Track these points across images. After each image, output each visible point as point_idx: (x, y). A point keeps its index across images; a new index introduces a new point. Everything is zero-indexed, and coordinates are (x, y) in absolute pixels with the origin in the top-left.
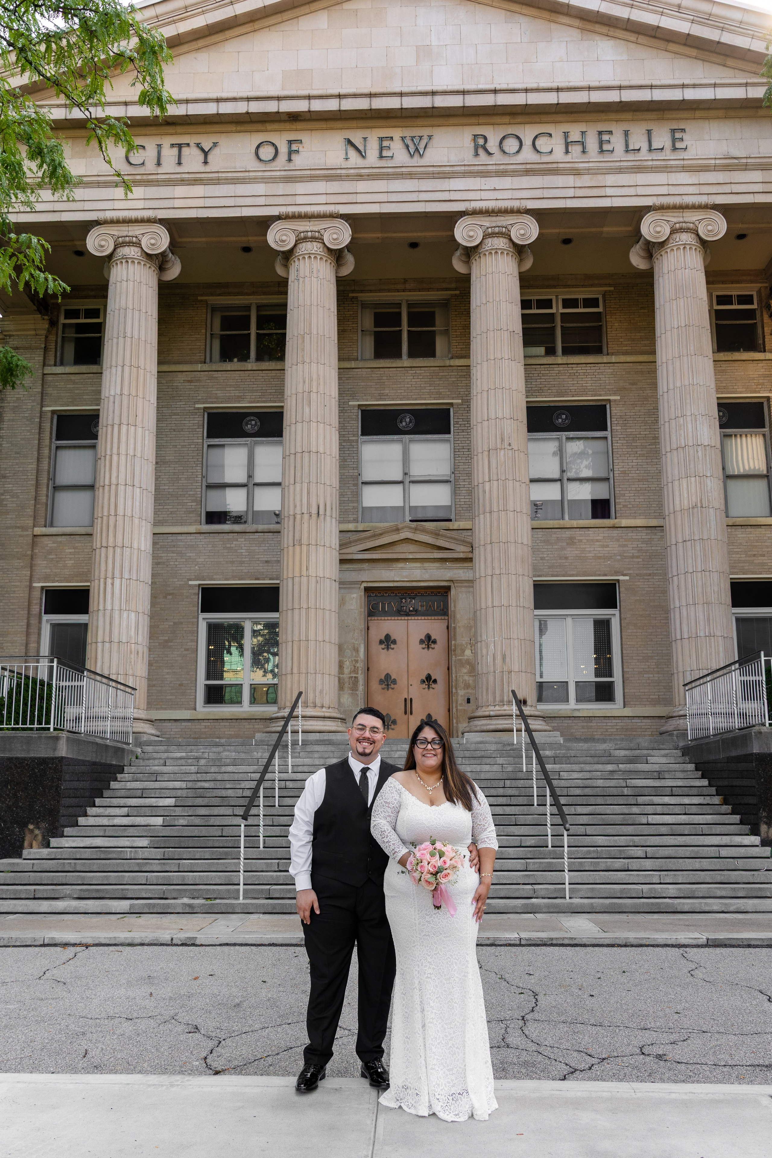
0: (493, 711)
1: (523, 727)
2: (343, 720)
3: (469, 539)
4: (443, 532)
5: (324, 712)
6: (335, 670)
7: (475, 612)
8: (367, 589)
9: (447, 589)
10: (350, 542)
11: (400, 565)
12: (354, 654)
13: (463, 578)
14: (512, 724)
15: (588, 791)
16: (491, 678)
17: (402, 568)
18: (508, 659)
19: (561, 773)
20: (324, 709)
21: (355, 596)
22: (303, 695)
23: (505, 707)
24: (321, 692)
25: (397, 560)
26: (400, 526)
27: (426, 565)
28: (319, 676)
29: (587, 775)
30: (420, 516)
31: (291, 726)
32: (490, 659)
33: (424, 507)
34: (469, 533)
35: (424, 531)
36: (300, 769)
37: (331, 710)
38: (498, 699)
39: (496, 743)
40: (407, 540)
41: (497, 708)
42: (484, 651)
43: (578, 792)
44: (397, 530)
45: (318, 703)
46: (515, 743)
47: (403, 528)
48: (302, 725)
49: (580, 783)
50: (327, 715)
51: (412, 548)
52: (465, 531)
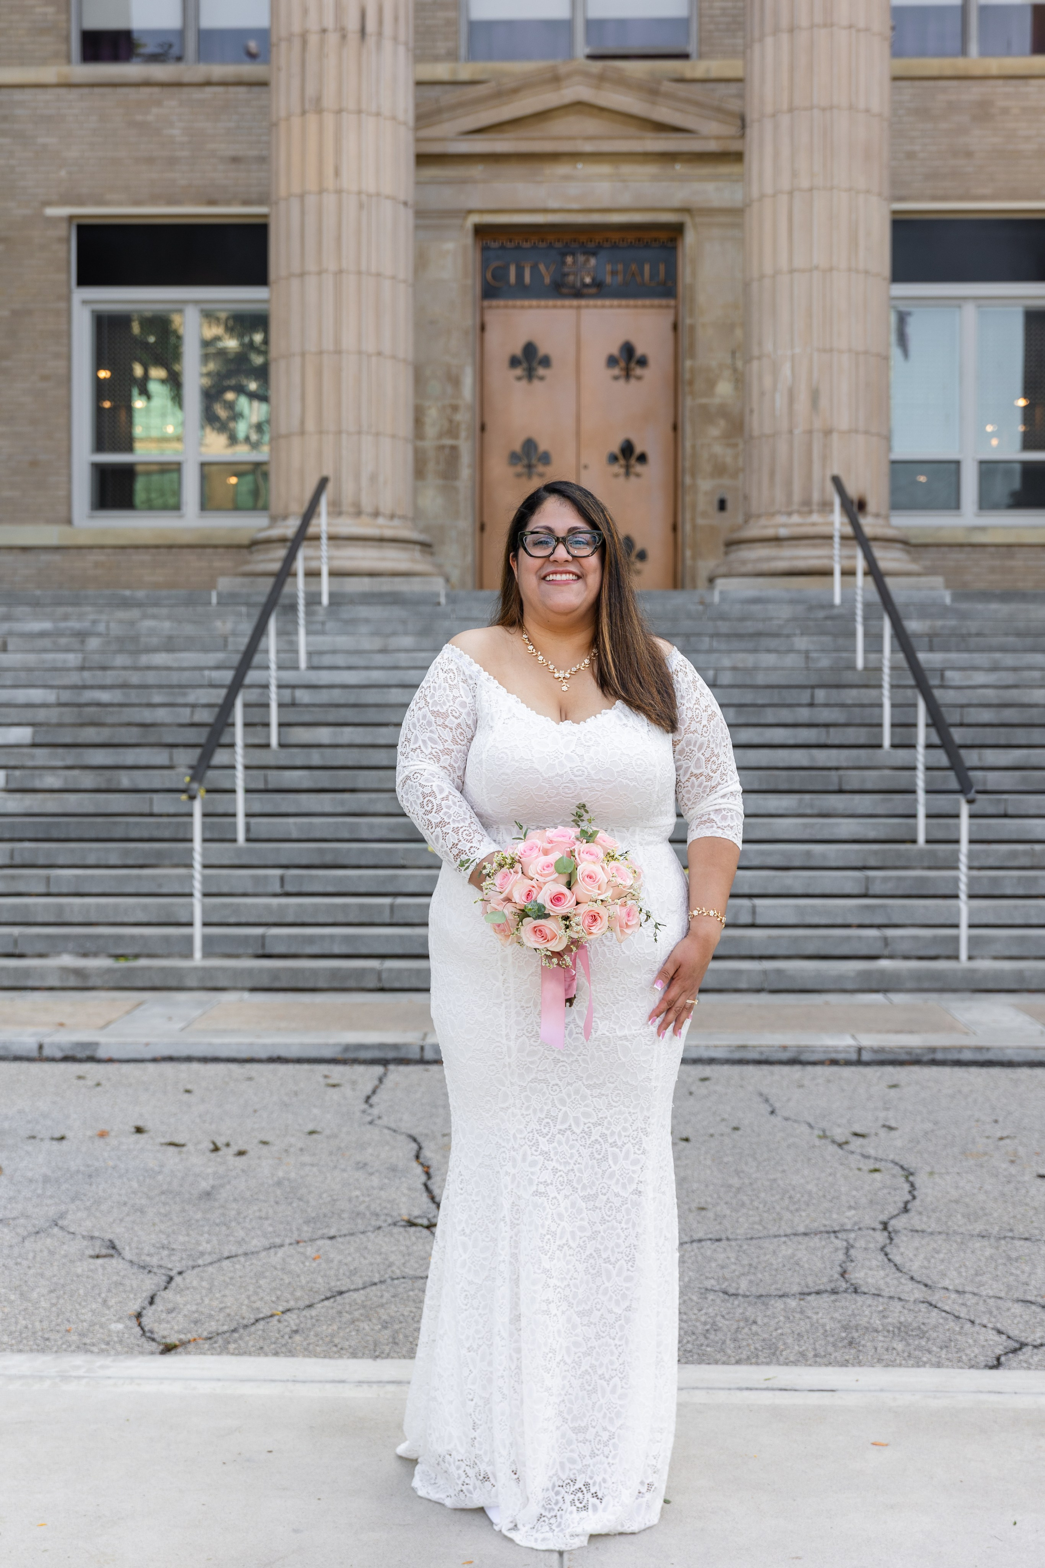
0: (784, 525)
1: (860, 564)
2: (426, 546)
3: (733, 105)
4: (667, 86)
5: (380, 527)
6: (405, 427)
7: (747, 285)
8: (480, 231)
9: (677, 230)
10: (439, 111)
11: (562, 169)
12: (450, 390)
13: (716, 203)
14: (831, 558)
15: (1010, 715)
16: (782, 447)
17: (567, 178)
18: (824, 402)
19: (949, 674)
20: (381, 521)
21: (450, 246)
22: (330, 487)
23: (815, 518)
24: (373, 478)
25: (555, 157)
26: (563, 69)
27: (627, 169)
28: (367, 441)
29: (1009, 678)
30: (611, 47)
31: (306, 559)
32: (781, 401)
33: (622, 23)
34: (733, 88)
35: (623, 83)
36: (327, 660)
37: (396, 522)
38: (797, 497)
39: (792, 602)
40: (579, 107)
41: (796, 519)
42: (768, 381)
43: (986, 716)
44: (555, 80)
45: (367, 505)
46: (837, 600)
47: (569, 75)
48: (330, 558)
49: (991, 695)
50: (388, 533)
51: (591, 125)
52: (722, 86)
